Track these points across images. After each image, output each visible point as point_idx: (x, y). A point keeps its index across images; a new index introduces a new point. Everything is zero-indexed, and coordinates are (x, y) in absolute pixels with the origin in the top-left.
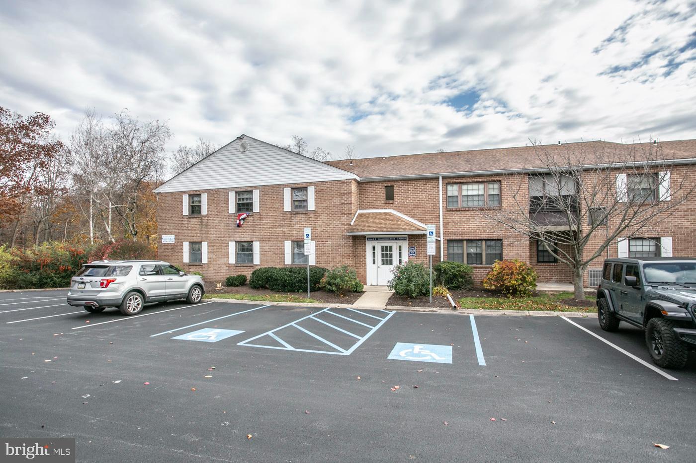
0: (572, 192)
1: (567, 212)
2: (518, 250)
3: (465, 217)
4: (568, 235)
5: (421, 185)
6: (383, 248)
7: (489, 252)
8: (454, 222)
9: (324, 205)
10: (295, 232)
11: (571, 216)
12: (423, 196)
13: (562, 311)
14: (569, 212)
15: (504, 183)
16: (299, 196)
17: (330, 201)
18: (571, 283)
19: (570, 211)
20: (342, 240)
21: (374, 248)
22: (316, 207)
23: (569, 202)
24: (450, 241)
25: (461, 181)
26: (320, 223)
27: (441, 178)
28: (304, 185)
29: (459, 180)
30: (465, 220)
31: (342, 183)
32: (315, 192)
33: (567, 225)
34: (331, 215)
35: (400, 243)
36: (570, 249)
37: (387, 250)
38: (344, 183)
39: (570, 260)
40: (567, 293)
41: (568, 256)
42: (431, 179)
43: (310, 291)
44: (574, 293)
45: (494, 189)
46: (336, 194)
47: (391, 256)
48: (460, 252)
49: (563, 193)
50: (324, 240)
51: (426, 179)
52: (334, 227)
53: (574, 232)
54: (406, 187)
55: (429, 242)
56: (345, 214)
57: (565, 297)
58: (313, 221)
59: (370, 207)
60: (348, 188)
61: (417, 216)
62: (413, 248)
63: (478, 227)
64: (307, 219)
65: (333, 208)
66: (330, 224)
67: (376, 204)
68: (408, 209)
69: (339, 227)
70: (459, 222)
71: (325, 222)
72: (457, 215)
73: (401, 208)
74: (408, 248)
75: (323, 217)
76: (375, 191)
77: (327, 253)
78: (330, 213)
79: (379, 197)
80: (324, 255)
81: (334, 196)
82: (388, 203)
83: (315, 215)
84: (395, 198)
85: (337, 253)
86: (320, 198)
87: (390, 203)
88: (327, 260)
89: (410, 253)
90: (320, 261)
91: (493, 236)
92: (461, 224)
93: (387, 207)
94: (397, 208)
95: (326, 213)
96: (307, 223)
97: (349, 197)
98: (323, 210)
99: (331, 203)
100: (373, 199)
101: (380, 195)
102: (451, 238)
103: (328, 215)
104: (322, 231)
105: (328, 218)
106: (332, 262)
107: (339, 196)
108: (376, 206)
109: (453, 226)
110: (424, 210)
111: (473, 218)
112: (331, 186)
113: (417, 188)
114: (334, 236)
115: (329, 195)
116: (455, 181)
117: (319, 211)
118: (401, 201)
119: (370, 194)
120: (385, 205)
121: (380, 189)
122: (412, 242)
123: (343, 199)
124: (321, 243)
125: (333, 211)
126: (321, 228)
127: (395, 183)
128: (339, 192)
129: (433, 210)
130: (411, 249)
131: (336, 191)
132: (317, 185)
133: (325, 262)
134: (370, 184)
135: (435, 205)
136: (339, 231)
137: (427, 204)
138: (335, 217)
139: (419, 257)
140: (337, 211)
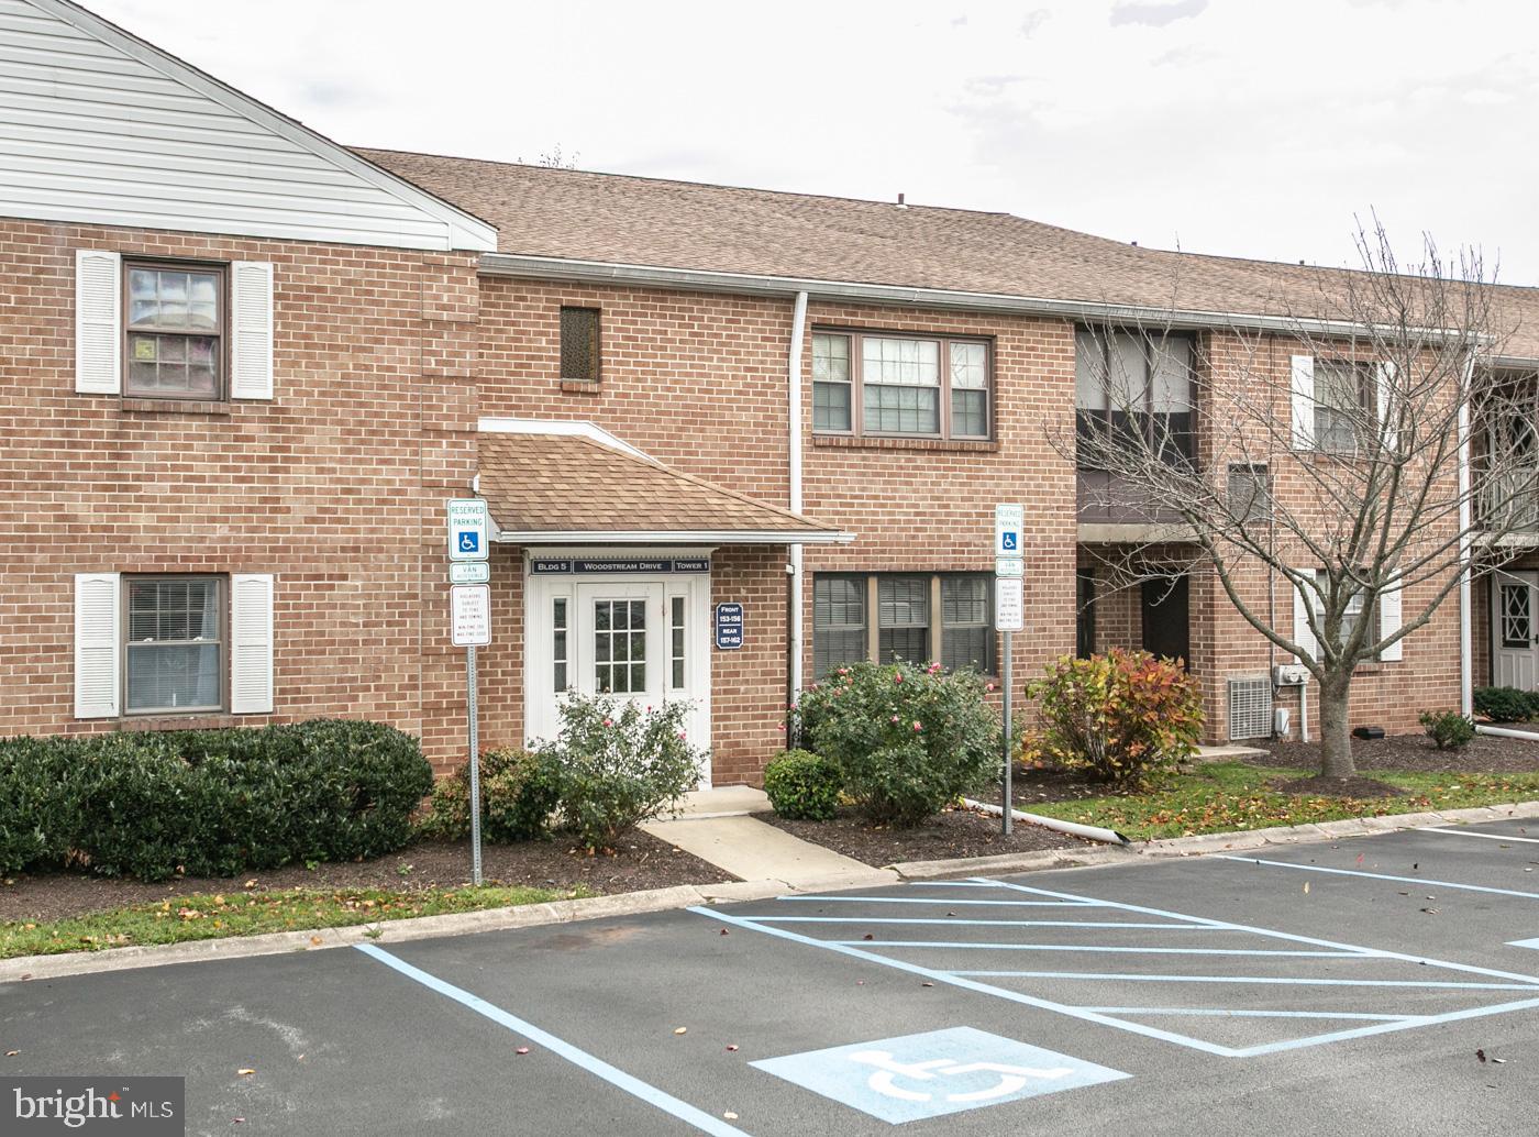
3: (878, 475)
5: (715, 317)
6: (601, 607)
8: (839, 496)
9: (328, 374)
10: (143, 519)
12: (722, 370)
15: (1004, 346)
16: (191, 303)
17: (363, 358)
20: (426, 568)
21: (560, 607)
22: (283, 384)
24: (818, 575)
25: (868, 322)
26: (301, 474)
27: (803, 298)
28: (209, 250)
29: (858, 319)
30: (876, 489)
31: (427, 266)
32: (277, 297)
34: (363, 436)
35: (677, 584)
37: (620, 621)
38: (439, 267)
42: (754, 298)
45: (968, 367)
46: (395, 323)
47: (639, 653)
50: (324, 568)
51: (736, 296)
52: (384, 502)
54: (654, 323)
56: (440, 433)
58: (263, 459)
59: (494, 406)
60: (461, 299)
61: (699, 462)
62: (733, 610)
63: (922, 522)
64: (225, 448)
65: (378, 396)
66: (363, 481)
67: (519, 391)
68: (663, 428)
69: (411, 502)
70: (856, 497)
71: (333, 471)
72: (851, 466)
73: (633, 419)
74: (713, 608)
75: (321, 439)
76: (513, 324)
77: (341, 643)
78: (361, 423)
79: (532, 358)
80: (323, 652)
81: (384, 332)
82: (578, 392)
83: (276, 430)
84: (608, 371)
85: (398, 642)
86: (306, 337)
87: (586, 393)
88: (341, 680)
89: (718, 630)
90: (298, 691)
91: (970, 559)
92: (863, 505)
93: (570, 409)
94: (615, 421)
95: (341, 422)
96: (225, 469)
97: (463, 345)
98: (318, 403)
99: (368, 368)
100: (506, 365)
101: (539, 349)
102: (829, 566)
103: (349, 432)
104: (314, 520)
105: (349, 451)
106: (368, 689)
107: (411, 333)
108: (521, 399)
109: (837, 513)
110: (726, 439)
111: (907, 483)
112: (368, 274)
113: (702, 335)
114: (380, 550)
115: (355, 321)
116: (843, 317)
117: (298, 405)
118: (633, 388)
119: (490, 339)
120: (562, 401)
121: (541, 317)
122: (728, 583)
123: (432, 353)
124: (308, 587)
125: (377, 415)
126: (311, 501)
127: (605, 296)
128: (410, 314)
129: (762, 440)
130: (725, 614)
131: (396, 304)
132: (288, 259)
133: (330, 690)
134: (493, 289)
135: (770, 417)
136: (408, 522)
137: (739, 409)
138: (385, 443)
139: (753, 648)
140: (401, 416)
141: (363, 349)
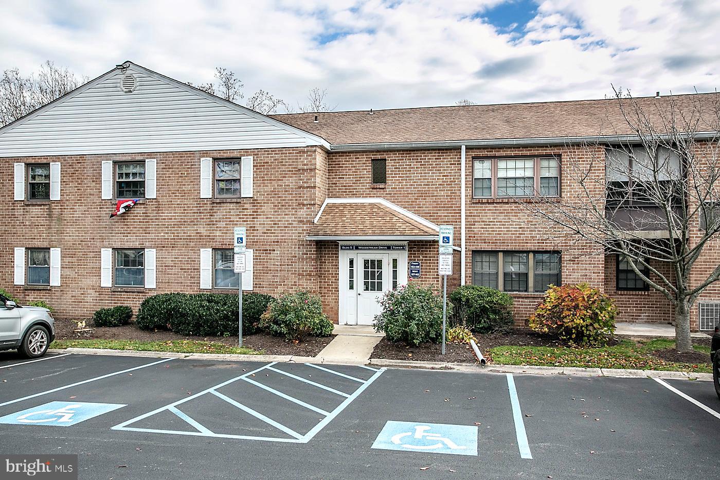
0: (676, 176)
1: (666, 208)
2: (587, 270)
3: (502, 213)
4: (666, 245)
5: (431, 158)
6: (366, 262)
7: (539, 272)
8: (483, 222)
9: (269, 188)
10: (218, 233)
11: (672, 214)
12: (435, 177)
13: (655, 369)
14: (669, 209)
15: (565, 158)
16: (227, 172)
17: (280, 183)
18: (671, 324)
19: (672, 208)
20: (299, 248)
21: (351, 262)
22: (256, 192)
23: (670, 192)
24: (475, 252)
25: (497, 154)
26: (261, 219)
27: (463, 148)
28: (236, 154)
29: (493, 153)
30: (501, 218)
31: (300, 152)
32: (254, 166)
33: (665, 229)
34: (280, 206)
35: (394, 254)
36: (669, 269)
37: (373, 267)
38: (304, 152)
39: (670, 287)
40: (664, 340)
41: (665, 280)
42: (446, 149)
43: (244, 335)
44: (675, 340)
45: (549, 169)
46: (290, 171)
47: (380, 277)
48: (493, 271)
49: (661, 177)
50: (268, 248)
51: (439, 150)
52: (286, 227)
53: (677, 240)
54: (405, 162)
55: (443, 254)
56: (304, 205)
57: (661, 347)
58: (250, 215)
59: (347, 195)
60: (310, 161)
61: (424, 210)
62: (416, 264)
63: (522, 231)
64: (240, 212)
65: (284, 194)
66: (279, 221)
67: (356, 189)
68: (409, 199)
69: (294, 227)
70: (491, 222)
71: (271, 218)
72: (489, 210)
73: (398, 196)
74: (408, 263)
75: (267, 208)
76: (354, 167)
77: (273, 270)
78: (279, 203)
79: (361, 177)
80: (268, 273)
81: (286, 174)
82: (377, 188)
83: (254, 206)
84: (388, 180)
85: (290, 271)
86: (263, 177)
87: (380, 188)
88: (273, 282)
89: (411, 271)
90: (260, 284)
91: (547, 246)
92: (495, 225)
93: (374, 194)
94: (391, 197)
95: (273, 203)
96: (240, 218)
97: (311, 176)
98: (266, 197)
99: (281, 186)
100: (352, 181)
101: (363, 175)
102: (479, 248)
103: (276, 206)
104: (265, 233)
105: (276, 212)
106: (281, 285)
107: (295, 174)
108: (357, 192)
109: (483, 228)
110: (435, 202)
111: (515, 216)
112: (281, 156)
113: (425, 165)
114: (285, 242)
115: (277, 171)
116: (486, 153)
117: (260, 198)
118: (398, 185)
119: (347, 172)
120: (372, 191)
121: (364, 163)
122: (415, 254)
123: (301, 180)
124: (263, 253)
125: (284, 200)
126: (264, 227)
127: (388, 154)
128: (294, 168)
129: (449, 202)
130: (413, 265)
131: (290, 165)
132: (258, 154)
133: (270, 285)
134: (348, 156)
135: (453, 193)
136: (293, 233)
137: (440, 191)
138: (286, 209)
139: (425, 278)
140: (291, 200)
141: (280, 180)
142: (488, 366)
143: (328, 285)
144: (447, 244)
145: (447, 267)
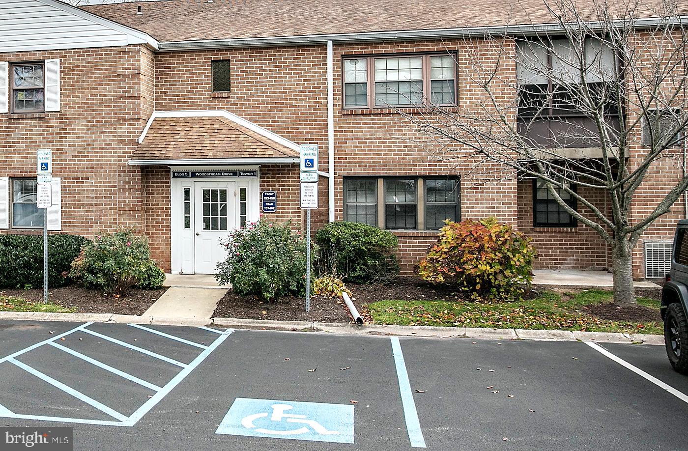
0: (609, 77)
1: (597, 119)
2: (494, 200)
3: (381, 127)
4: (599, 167)
5: (288, 57)
6: (206, 193)
7: (432, 203)
8: (357, 139)
9: (81, 99)
10: (16, 158)
11: (606, 127)
12: (292, 82)
13: (587, 330)
14: (602, 120)
15: (463, 55)
16: (27, 79)
17: (94, 92)
18: (607, 270)
19: (605, 118)
20: (119, 175)
21: (187, 193)
22: (64, 104)
23: (602, 96)
24: (346, 178)
25: (374, 51)
26: (70, 139)
27: (330, 44)
28: (37, 57)
29: (369, 50)
30: (380, 134)
31: (119, 53)
32: (61, 71)
33: (598, 146)
34: (95, 123)
35: (242, 182)
36: (604, 198)
37: (215, 198)
38: (124, 52)
39: (604, 222)
40: (598, 291)
41: (599, 212)
42: (308, 46)
43: (49, 288)
44: (613, 292)
45: (442, 69)
46: (106, 77)
47: (224, 212)
48: (370, 203)
49: (592, 77)
50: (80, 175)
51: (298, 47)
52: (102, 149)
53: (612, 160)
54: (256, 63)
55: (306, 181)
56: (125, 120)
57: (594, 300)
58: (57, 134)
59: (181, 106)
60: (133, 64)
61: (279, 125)
62: (271, 194)
63: (409, 150)
64: (43, 131)
65: (100, 107)
66: (94, 141)
67: (192, 99)
68: (261, 111)
69: (113, 149)
70: (368, 139)
71: (83, 137)
72: (365, 123)
73: (246, 108)
74: (261, 193)
75: (78, 125)
76: (189, 70)
77: (87, 205)
78: (93, 118)
79: (198, 84)
80: (80, 208)
81: (102, 81)
82: (218, 98)
83: (61, 122)
84: (233, 87)
85: (109, 205)
86: (72, 86)
87: (222, 98)
88: (86, 219)
89: (264, 204)
90: (70, 222)
91: (441, 169)
92: (372, 143)
93: (216, 105)
94: (237, 109)
95: (85, 118)
96: (44, 138)
97: (134, 83)
98: (77, 111)
99: (96, 96)
100: (186, 88)
101: (201, 80)
102: (352, 173)
103: (89, 122)
104: (76, 157)
105: (89, 129)
106: (97, 223)
107: (113, 80)
108: (193, 102)
109: (357, 147)
110: (293, 114)
111: (399, 131)
112: (96, 59)
113: (281, 66)
114: (101, 168)
115: (91, 78)
116: (360, 50)
117: (69, 113)
118: (245, 93)
119: (180, 77)
120: (212, 102)
121: (202, 66)
122: (269, 182)
123: (121, 88)
124: (74, 183)
125: (100, 114)
126: (75, 149)
127: (232, 54)
128: (113, 73)
129: (313, 113)
130: (267, 196)
131: (107, 69)
132: (65, 56)
133: (82, 223)
134: (181, 56)
135: (318, 102)
136: (112, 157)
137: (300, 99)
138: (103, 125)
139: (282, 212)
140: (109, 114)
141: (93, 89)
142: (365, 326)
143: (157, 223)
144: (311, 169)
145: (311, 198)
